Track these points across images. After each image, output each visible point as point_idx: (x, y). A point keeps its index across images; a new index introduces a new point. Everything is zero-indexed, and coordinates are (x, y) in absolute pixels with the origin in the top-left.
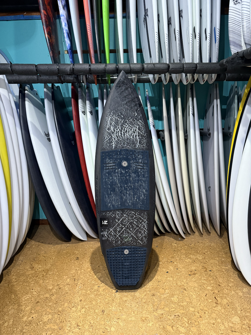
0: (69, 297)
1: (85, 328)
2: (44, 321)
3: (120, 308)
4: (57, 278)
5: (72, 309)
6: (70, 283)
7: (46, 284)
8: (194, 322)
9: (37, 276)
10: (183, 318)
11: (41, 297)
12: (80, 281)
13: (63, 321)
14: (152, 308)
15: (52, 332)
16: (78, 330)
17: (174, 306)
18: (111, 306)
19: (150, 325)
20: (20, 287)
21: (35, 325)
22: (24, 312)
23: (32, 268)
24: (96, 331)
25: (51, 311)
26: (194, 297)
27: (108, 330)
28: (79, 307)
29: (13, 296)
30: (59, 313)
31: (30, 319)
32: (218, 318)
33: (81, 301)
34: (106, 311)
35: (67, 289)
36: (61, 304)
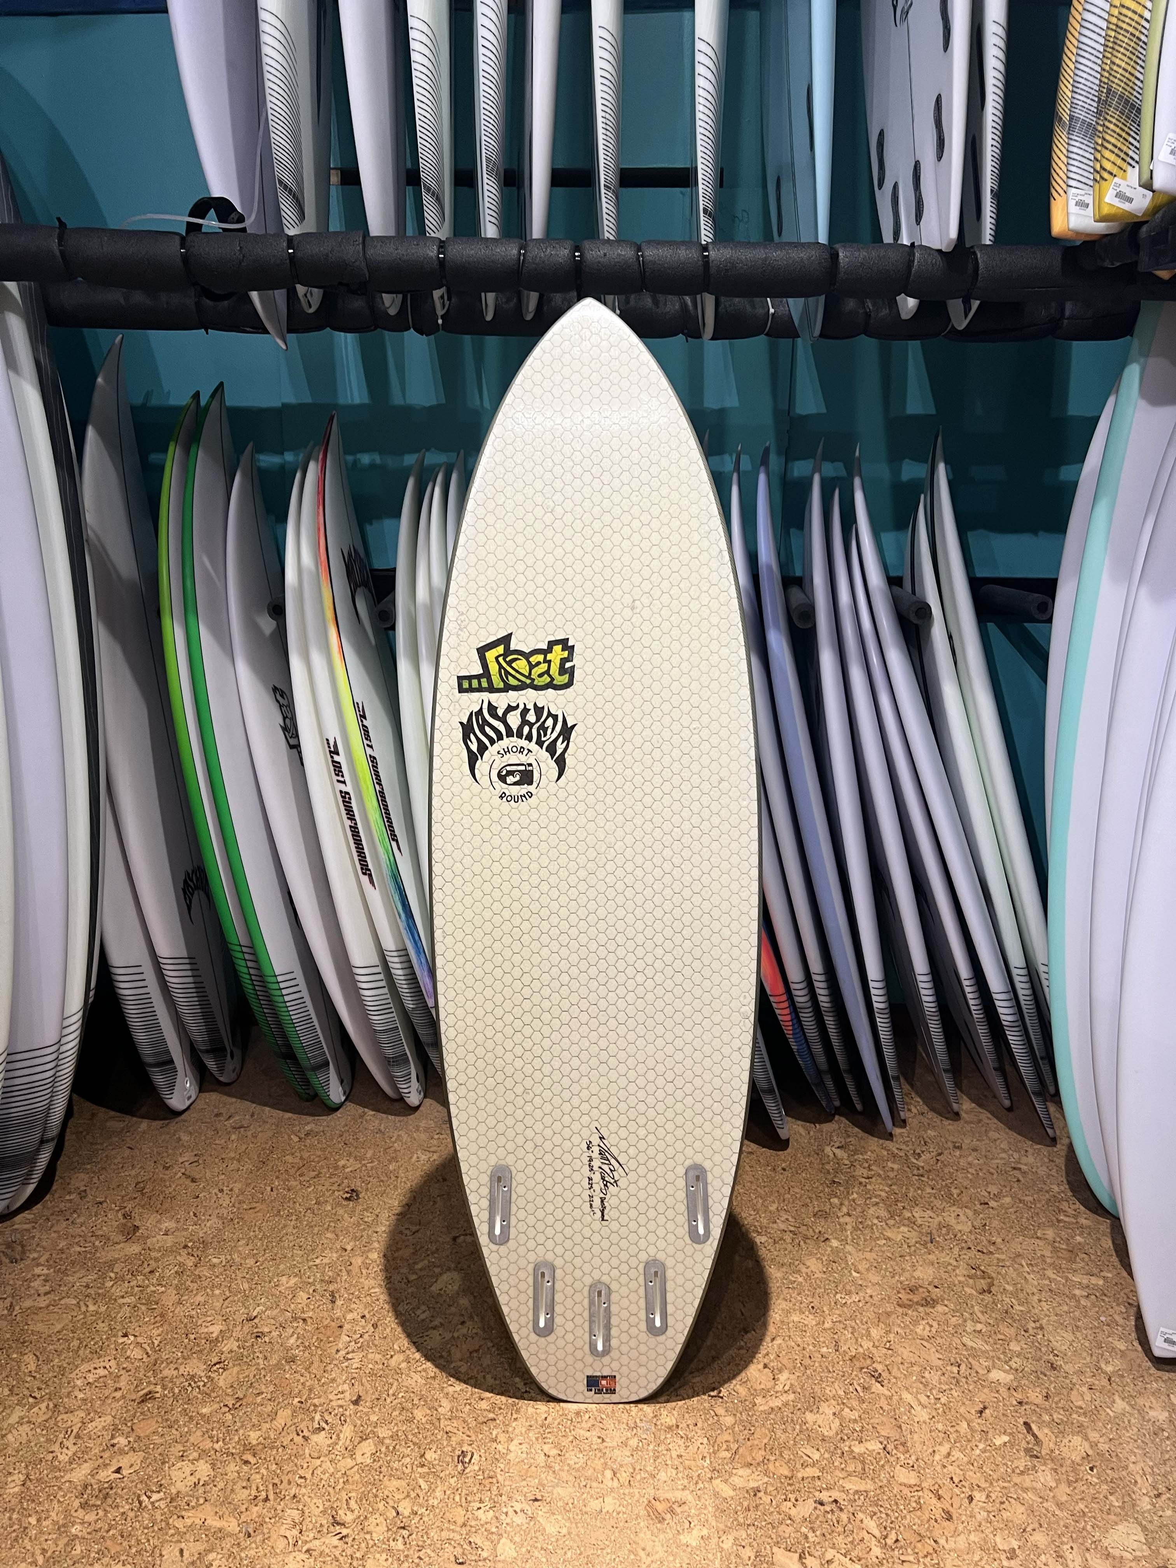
0: (302, 1380)
1: (368, 1537)
2: (174, 1491)
3: (546, 1448)
4: (246, 1286)
5: (315, 1438)
6: (310, 1314)
7: (194, 1313)
8: (914, 1538)
9: (151, 1272)
10: (860, 1516)
11: (166, 1372)
12: (359, 1308)
13: (264, 1494)
14: (704, 1458)
15: (205, 1546)
16: (335, 1541)
17: (816, 1456)
18: (502, 1438)
19: (692, 1538)
20: (67, 1318)
21: (127, 1507)
22: (80, 1441)
23: (131, 1232)
24: (421, 1554)
25: (207, 1444)
26: (923, 1415)
27: (485, 1554)
28: (347, 1431)
29: (30, 1362)
30: (248, 1457)
31: (107, 1474)
32: (1036, 1525)
33: (356, 1402)
34: (476, 1456)
35: (292, 1341)
36: (260, 1414)
